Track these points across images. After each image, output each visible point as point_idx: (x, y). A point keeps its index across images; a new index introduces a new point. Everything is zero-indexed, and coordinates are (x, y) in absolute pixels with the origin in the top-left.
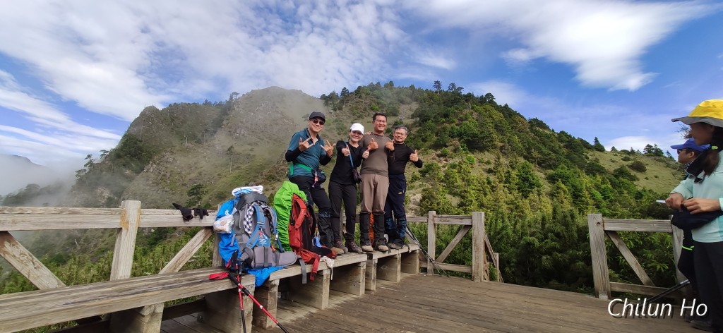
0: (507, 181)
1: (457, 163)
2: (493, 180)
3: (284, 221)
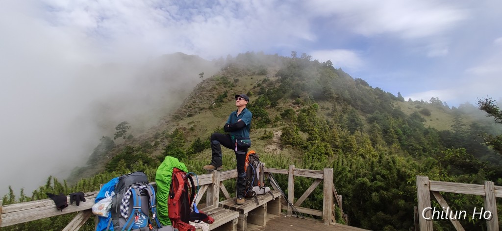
0: (340, 122)
1: (306, 109)
2: (330, 121)
3: (164, 195)
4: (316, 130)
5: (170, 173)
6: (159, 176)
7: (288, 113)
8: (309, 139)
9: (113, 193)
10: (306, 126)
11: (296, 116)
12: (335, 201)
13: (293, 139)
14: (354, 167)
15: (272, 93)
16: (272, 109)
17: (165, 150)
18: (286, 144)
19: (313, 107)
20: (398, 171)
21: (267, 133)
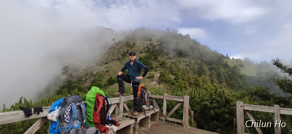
0: (193, 70)
1: (174, 61)
2: (188, 69)
3: (91, 109)
4: (180, 74)
5: (94, 97)
6: (88, 98)
7: (164, 64)
8: (175, 79)
9: (60, 108)
10: (174, 71)
11: (168, 65)
12: (190, 114)
13: (166, 78)
14: (201, 95)
15: (155, 52)
16: (155, 61)
17: (91, 83)
18: (162, 81)
19: (178, 61)
20: (226, 98)
21: (151, 75)
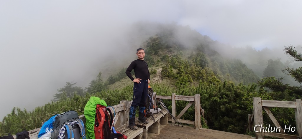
0: (196, 62)
1: (175, 55)
2: (190, 61)
4: (182, 67)
7: (165, 57)
8: (178, 73)
10: (176, 65)
11: (170, 59)
13: (169, 73)
15: (155, 46)
16: (155, 56)
17: (91, 83)
18: (165, 76)
19: (179, 54)
21: (153, 70)
